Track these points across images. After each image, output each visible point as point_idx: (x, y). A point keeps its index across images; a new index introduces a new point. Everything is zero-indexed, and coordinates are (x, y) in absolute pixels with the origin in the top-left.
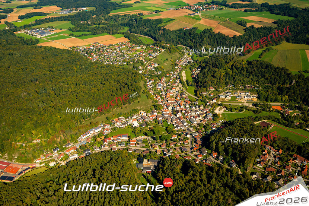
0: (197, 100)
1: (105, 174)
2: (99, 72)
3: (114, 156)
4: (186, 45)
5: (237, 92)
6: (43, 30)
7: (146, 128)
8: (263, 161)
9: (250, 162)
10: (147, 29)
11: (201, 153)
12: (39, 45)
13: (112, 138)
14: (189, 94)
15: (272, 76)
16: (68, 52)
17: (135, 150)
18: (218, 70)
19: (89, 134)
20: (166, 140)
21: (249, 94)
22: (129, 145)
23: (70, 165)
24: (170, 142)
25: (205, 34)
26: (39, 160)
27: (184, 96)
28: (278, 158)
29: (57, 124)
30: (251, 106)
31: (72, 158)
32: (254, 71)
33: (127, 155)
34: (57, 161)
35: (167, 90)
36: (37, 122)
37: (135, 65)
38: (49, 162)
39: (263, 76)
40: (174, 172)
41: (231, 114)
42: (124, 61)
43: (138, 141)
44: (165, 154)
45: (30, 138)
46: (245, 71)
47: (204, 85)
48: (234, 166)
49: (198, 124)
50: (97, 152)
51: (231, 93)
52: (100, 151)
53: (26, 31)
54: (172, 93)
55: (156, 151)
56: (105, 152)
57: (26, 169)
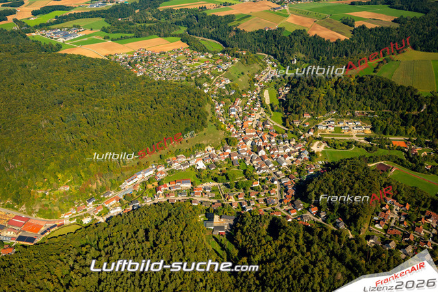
0: (286, 132)
1: (163, 236)
2: (148, 91)
3: (172, 210)
4: (268, 53)
5: (342, 121)
6: (67, 30)
7: (215, 171)
8: (383, 220)
9: (364, 221)
10: (213, 30)
11: (295, 207)
12: (62, 52)
13: (168, 185)
14: (275, 122)
15: (394, 99)
16: (103, 62)
17: (202, 203)
18: (315, 89)
19: (137, 179)
20: (244, 189)
21: (359, 124)
22: (192, 194)
23: (112, 223)
24: (251, 191)
25: (296, 38)
26: (68, 214)
27: (268, 126)
28: (405, 216)
29: (92, 165)
30: (363, 141)
31: (113, 212)
32: (367, 91)
33: (191, 209)
34: (92, 217)
35: (243, 118)
36: (64, 161)
37: (199, 82)
38: (82, 217)
39: (380, 99)
40: (259, 234)
41: (334, 152)
42: (183, 75)
43: (205, 189)
44: (244, 209)
45: (55, 184)
46: (355, 91)
47: (295, 110)
48: (342, 226)
49: (289, 166)
50: (149, 204)
51: (333, 123)
52: (152, 203)
53: (43, 32)
54: (250, 122)
55: (231, 204)
56: (159, 204)
57: (52, 227)
